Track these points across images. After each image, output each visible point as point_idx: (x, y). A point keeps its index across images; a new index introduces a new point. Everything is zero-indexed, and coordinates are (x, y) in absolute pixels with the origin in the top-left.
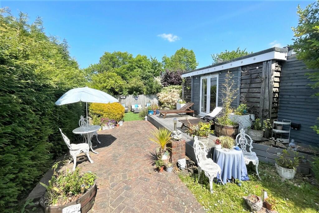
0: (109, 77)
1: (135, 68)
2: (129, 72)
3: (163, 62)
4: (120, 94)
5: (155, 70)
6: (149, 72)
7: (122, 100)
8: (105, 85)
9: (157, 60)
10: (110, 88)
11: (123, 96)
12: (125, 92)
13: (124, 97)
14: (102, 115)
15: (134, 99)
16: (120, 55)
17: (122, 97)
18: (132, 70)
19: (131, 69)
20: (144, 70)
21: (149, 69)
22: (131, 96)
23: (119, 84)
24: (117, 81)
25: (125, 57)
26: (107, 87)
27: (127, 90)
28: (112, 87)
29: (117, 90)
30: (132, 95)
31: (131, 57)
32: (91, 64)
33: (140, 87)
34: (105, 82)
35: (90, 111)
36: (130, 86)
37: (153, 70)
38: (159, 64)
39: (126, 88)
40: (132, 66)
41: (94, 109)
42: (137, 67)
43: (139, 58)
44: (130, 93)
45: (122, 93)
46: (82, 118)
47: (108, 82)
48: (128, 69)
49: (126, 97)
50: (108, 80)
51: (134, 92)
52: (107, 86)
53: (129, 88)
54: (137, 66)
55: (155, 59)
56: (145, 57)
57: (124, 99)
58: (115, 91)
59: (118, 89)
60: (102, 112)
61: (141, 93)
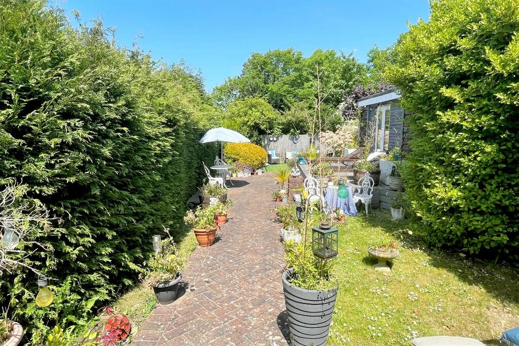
0: (252, 106)
1: (308, 80)
2: (295, 89)
3: (369, 62)
4: (269, 134)
5: (348, 81)
6: (336, 87)
7: (272, 143)
8: (246, 119)
9: (356, 59)
10: (253, 124)
11: (273, 137)
12: (277, 130)
13: (275, 139)
14: (238, 160)
15: (291, 142)
16: (278, 56)
17: (271, 139)
18: (301, 85)
19: (298, 83)
20: (327, 83)
21: (335, 79)
22: (286, 137)
23: (267, 117)
24: (264, 112)
25: (287, 60)
26: (249, 123)
27: (281, 127)
28: (255, 123)
29: (262, 127)
30: (288, 135)
31: (299, 59)
32: (229, 78)
33: (301, 121)
34: (246, 115)
35: (225, 154)
36: (285, 121)
37: (344, 82)
38: (360, 68)
39: (279, 124)
40: (300, 76)
41: (229, 152)
42: (311, 78)
43: (317, 58)
44: (285, 131)
45: (272, 132)
46: (217, 158)
47: (251, 115)
48: (293, 84)
49: (277, 138)
50: (250, 112)
51: (292, 130)
52: (248, 121)
53: (283, 124)
54: (312, 74)
55: (351, 58)
56: (332, 54)
57: (275, 141)
58: (260, 129)
59: (265, 126)
60: (237, 157)
61: (304, 132)
